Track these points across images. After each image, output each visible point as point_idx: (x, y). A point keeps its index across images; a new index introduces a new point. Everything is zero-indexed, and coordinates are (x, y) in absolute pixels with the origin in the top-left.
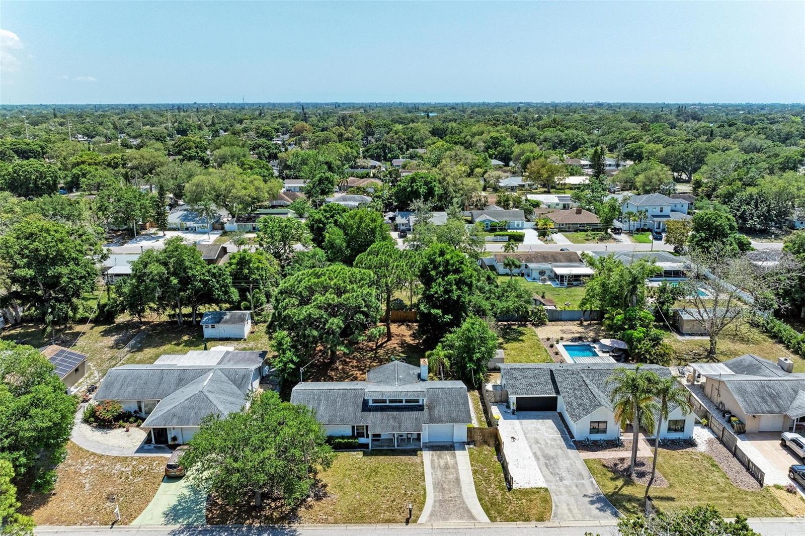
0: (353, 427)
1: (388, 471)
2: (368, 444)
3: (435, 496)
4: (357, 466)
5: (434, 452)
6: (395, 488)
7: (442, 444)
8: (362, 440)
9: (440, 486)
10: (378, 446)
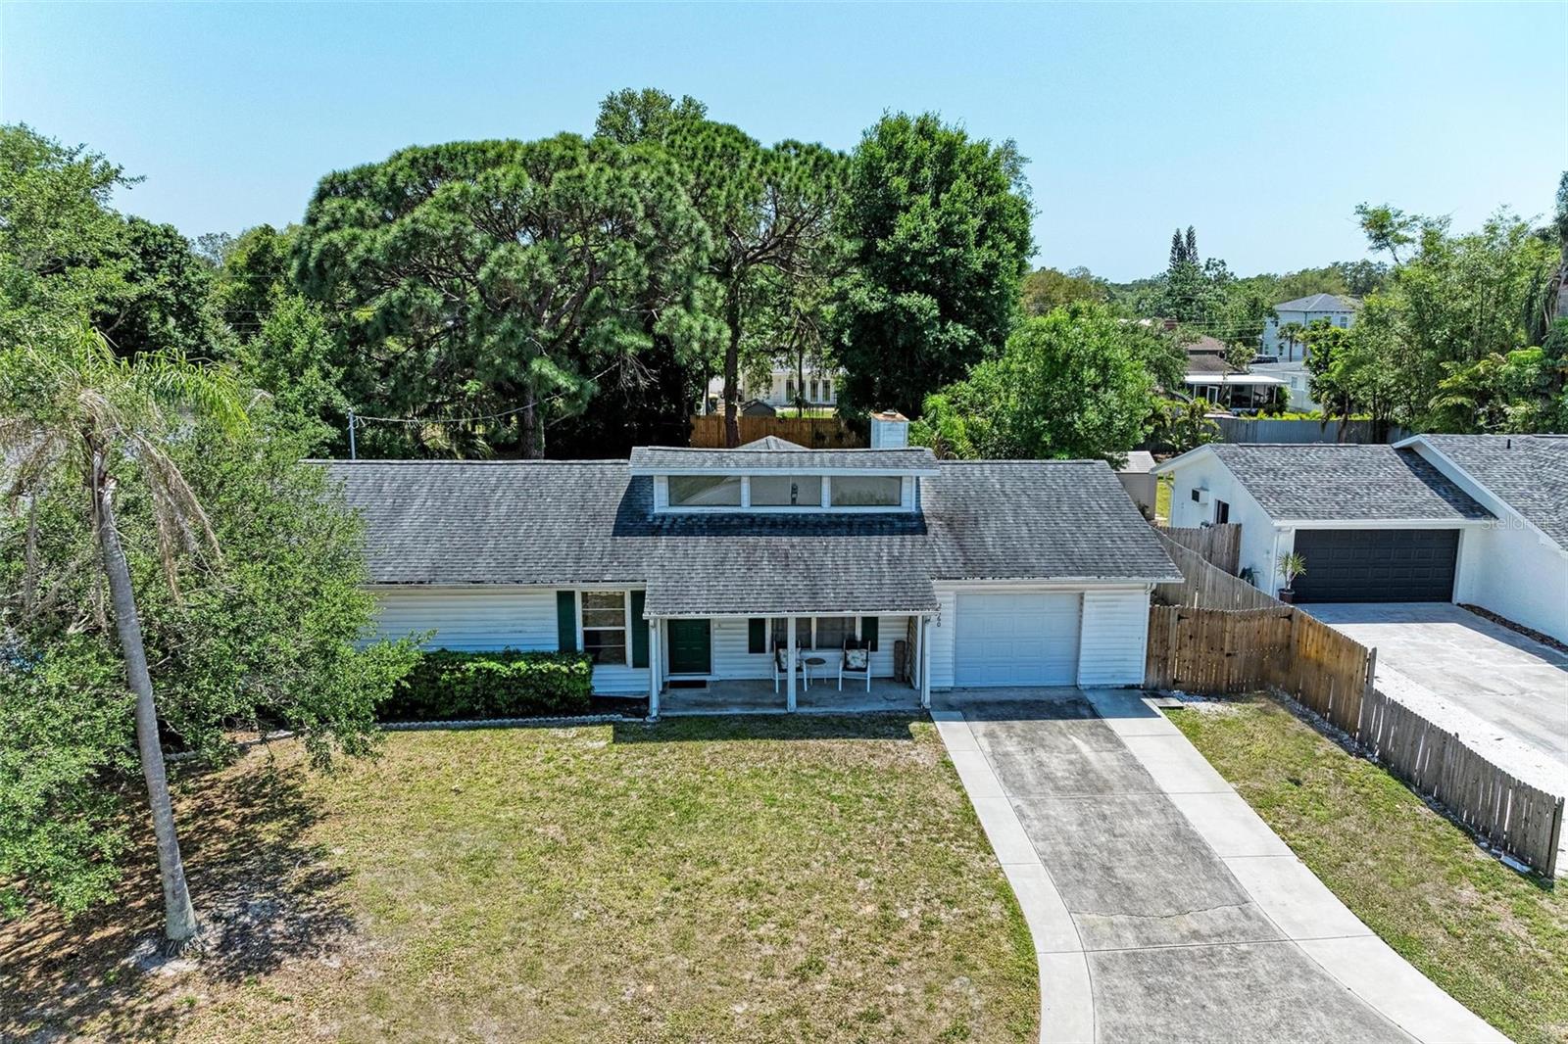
0: (565, 599)
1: (757, 805)
2: (646, 701)
3: (1089, 932)
4: (572, 782)
5: (994, 725)
6: (812, 888)
7: (1027, 695)
8: (611, 680)
9: (1095, 875)
10: (698, 705)
